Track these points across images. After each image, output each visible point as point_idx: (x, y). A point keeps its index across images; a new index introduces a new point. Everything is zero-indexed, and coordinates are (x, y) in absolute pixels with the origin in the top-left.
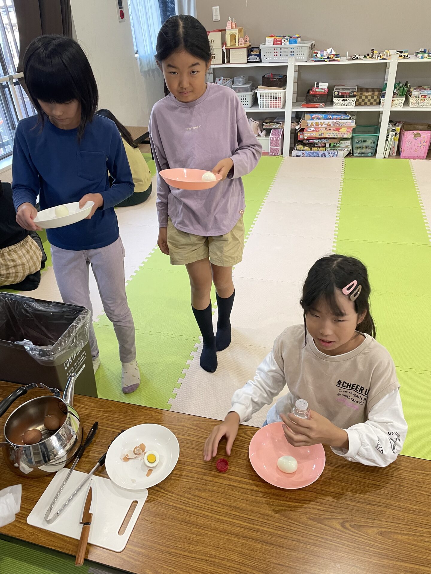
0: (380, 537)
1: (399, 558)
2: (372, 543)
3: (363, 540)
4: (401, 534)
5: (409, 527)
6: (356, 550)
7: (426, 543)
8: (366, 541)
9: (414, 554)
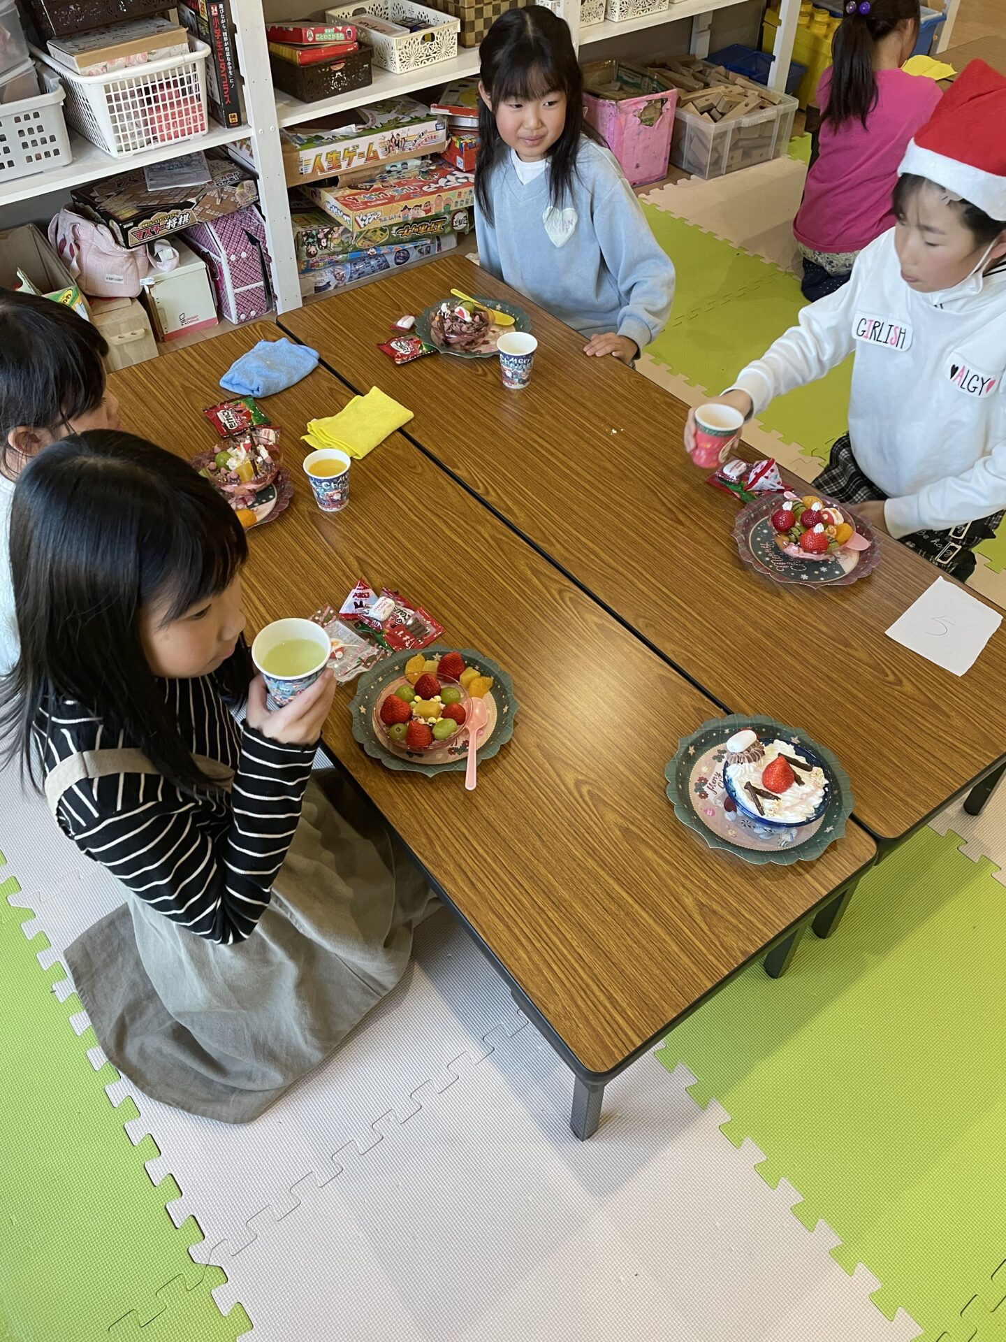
0: (618, 833)
1: (616, 872)
2: (597, 830)
3: (588, 818)
4: (656, 852)
5: (680, 854)
6: (563, 821)
7: (681, 888)
8: (590, 822)
9: (644, 885)
